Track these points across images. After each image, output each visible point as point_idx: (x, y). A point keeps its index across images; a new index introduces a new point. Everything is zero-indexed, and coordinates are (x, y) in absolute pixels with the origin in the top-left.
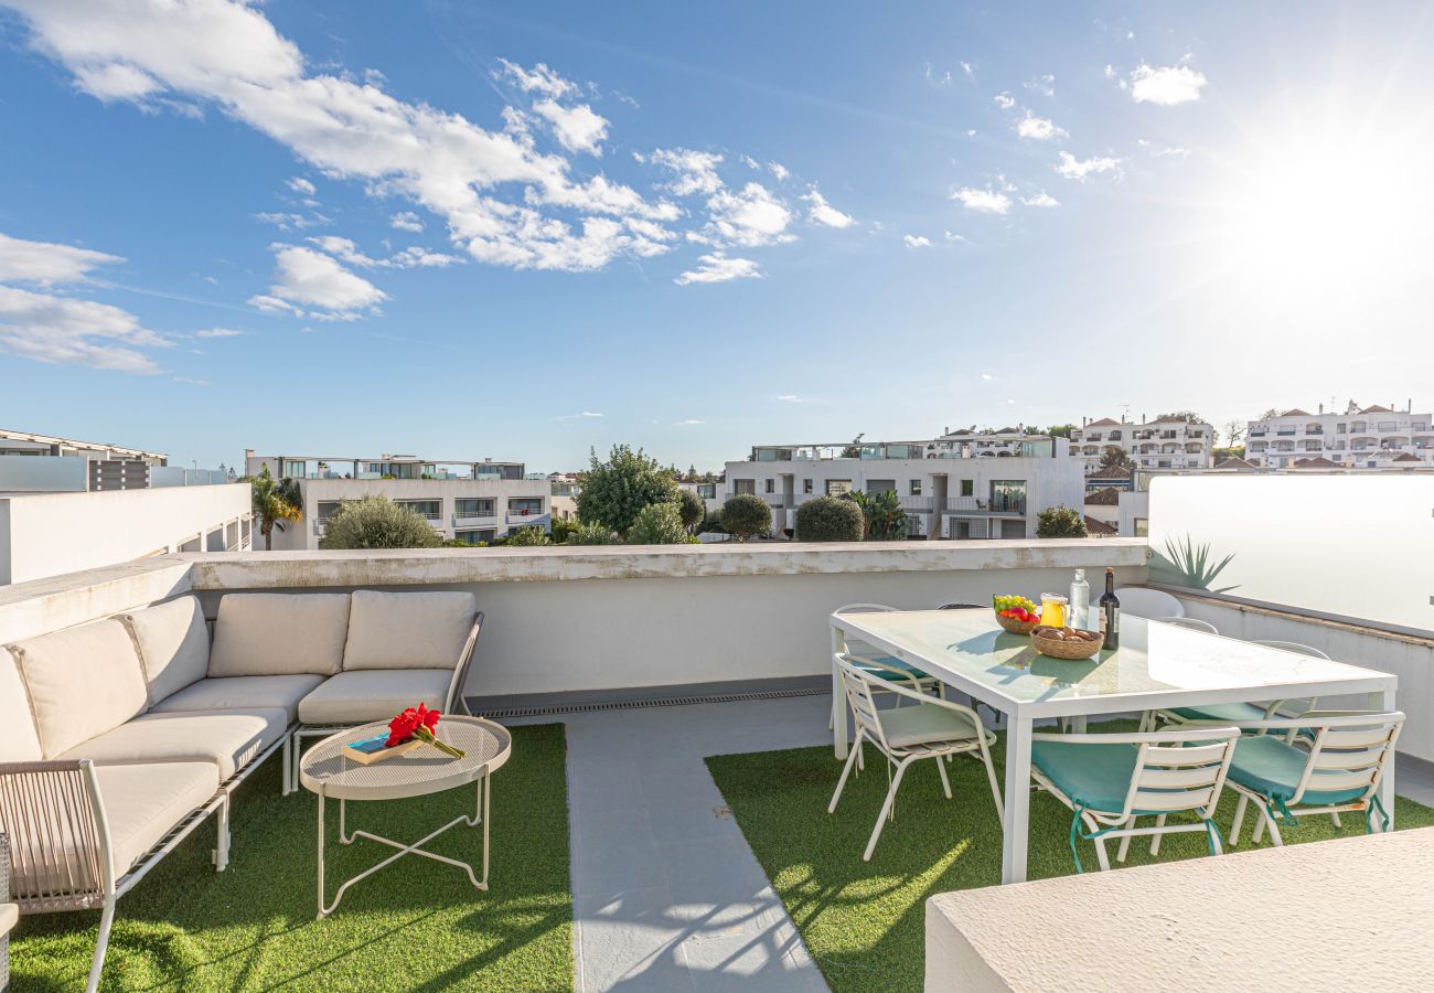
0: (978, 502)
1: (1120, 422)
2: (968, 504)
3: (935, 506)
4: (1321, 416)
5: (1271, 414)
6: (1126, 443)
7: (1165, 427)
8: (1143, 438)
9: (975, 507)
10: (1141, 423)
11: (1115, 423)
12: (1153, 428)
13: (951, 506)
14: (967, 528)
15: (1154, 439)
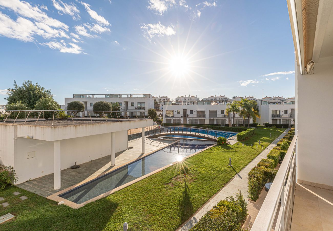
0: (135, 107)
1: (156, 97)
2: (133, 108)
3: (125, 109)
4: (186, 97)
5: (178, 97)
6: (157, 101)
7: (163, 98)
8: (159, 100)
9: (134, 109)
10: (159, 97)
11: (154, 97)
12: (161, 98)
13: (129, 109)
14: (133, 113)
15: (162, 101)
